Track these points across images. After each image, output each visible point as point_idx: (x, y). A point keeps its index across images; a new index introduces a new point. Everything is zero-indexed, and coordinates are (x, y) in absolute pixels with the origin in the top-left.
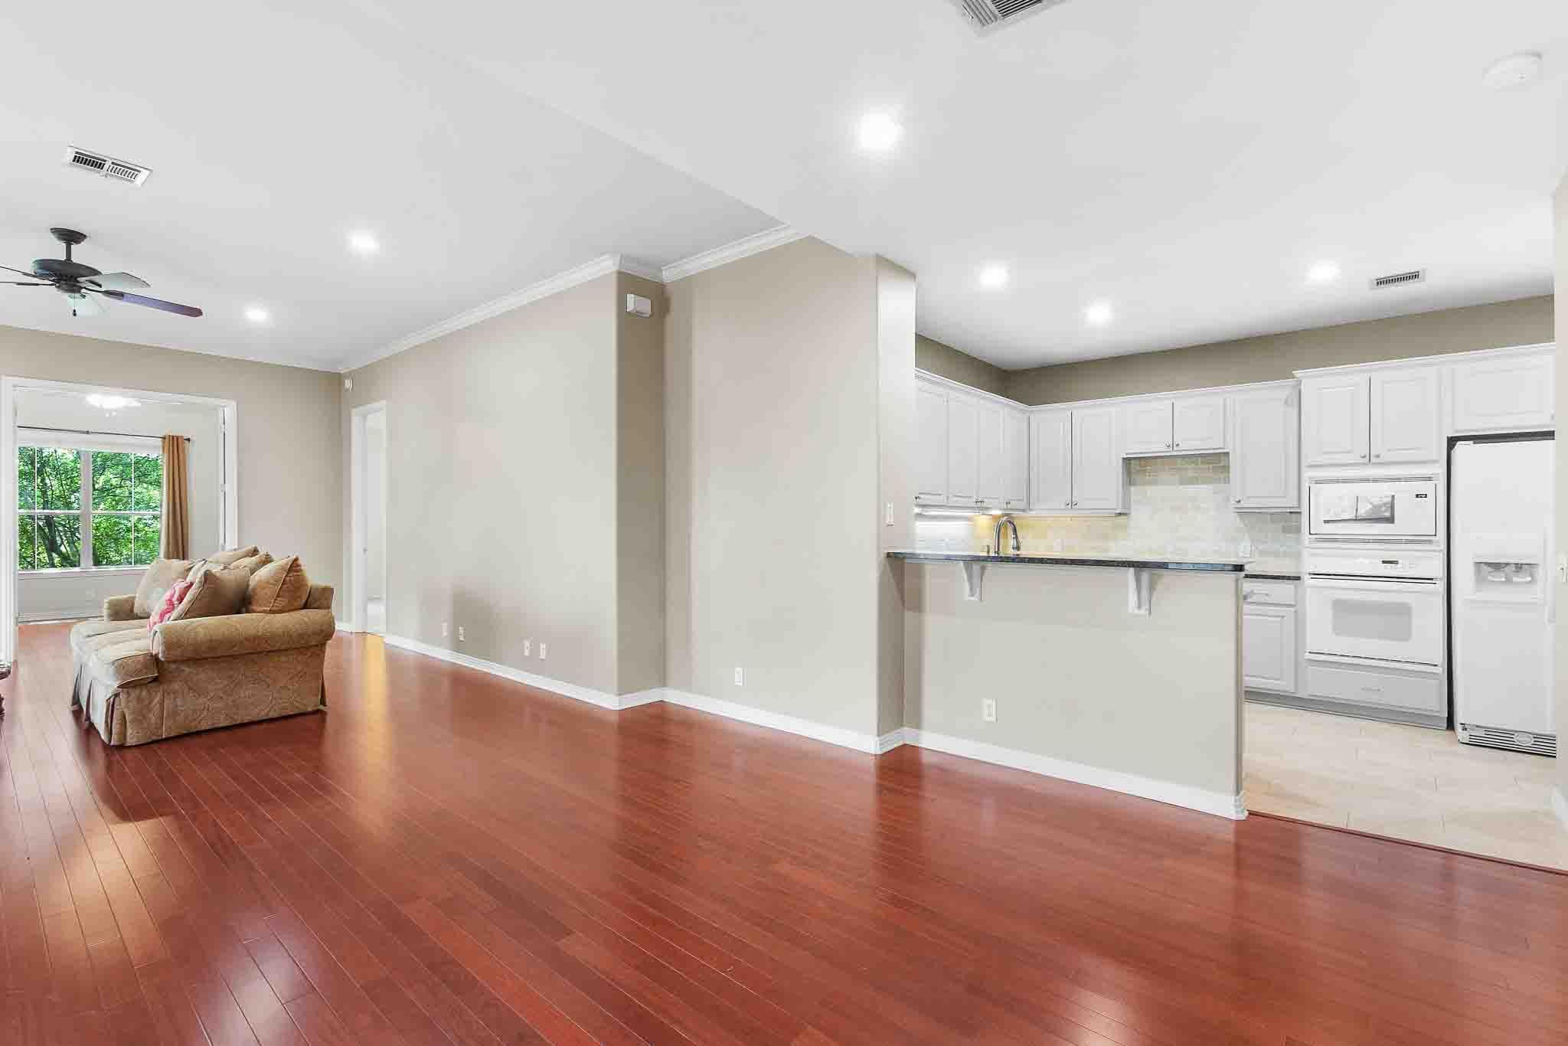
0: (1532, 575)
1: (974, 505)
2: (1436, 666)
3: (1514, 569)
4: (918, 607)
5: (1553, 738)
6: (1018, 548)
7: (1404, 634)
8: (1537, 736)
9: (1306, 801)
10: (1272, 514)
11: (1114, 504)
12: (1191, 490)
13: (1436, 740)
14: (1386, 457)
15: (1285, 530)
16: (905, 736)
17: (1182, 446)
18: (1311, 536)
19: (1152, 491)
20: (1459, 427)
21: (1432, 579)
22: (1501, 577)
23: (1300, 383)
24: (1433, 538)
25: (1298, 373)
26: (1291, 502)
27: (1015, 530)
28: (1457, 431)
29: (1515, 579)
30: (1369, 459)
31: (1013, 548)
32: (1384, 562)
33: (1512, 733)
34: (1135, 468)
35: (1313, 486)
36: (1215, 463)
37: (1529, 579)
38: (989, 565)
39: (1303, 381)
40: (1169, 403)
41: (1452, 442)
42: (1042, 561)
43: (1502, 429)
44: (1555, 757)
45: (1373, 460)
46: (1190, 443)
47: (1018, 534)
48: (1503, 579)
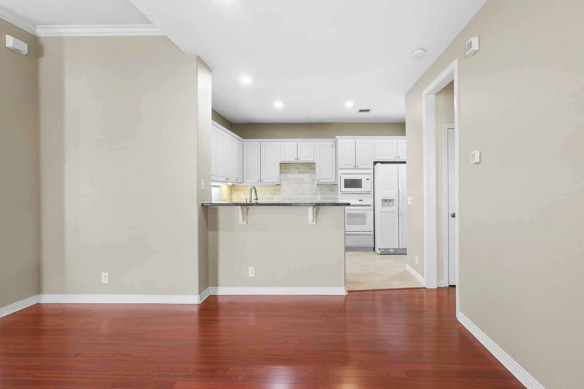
0: (393, 202)
1: (225, 180)
2: (371, 232)
3: (389, 201)
4: (215, 229)
5: (406, 249)
6: (257, 199)
7: (363, 223)
8: (394, 249)
9: (357, 283)
10: (327, 185)
11: (276, 181)
12: (302, 176)
13: (371, 254)
14: (360, 167)
15: (331, 190)
16: (211, 291)
17: (300, 160)
18: (341, 192)
19: (289, 176)
20: (376, 159)
21: (370, 205)
22: (387, 204)
23: (337, 140)
24: (371, 192)
25: (337, 137)
26: (333, 181)
27: (256, 192)
28: (375, 160)
29: (390, 204)
30: (356, 167)
31: (255, 199)
32: (359, 200)
33: (389, 249)
34: (284, 167)
35: (341, 175)
36: (310, 166)
37: (393, 204)
38: (250, 207)
39: (338, 140)
40: (295, 143)
41: (375, 163)
42: (278, 205)
43: (385, 160)
44: (406, 254)
45: (357, 168)
46: (302, 160)
47: (257, 193)
48: (388, 204)
